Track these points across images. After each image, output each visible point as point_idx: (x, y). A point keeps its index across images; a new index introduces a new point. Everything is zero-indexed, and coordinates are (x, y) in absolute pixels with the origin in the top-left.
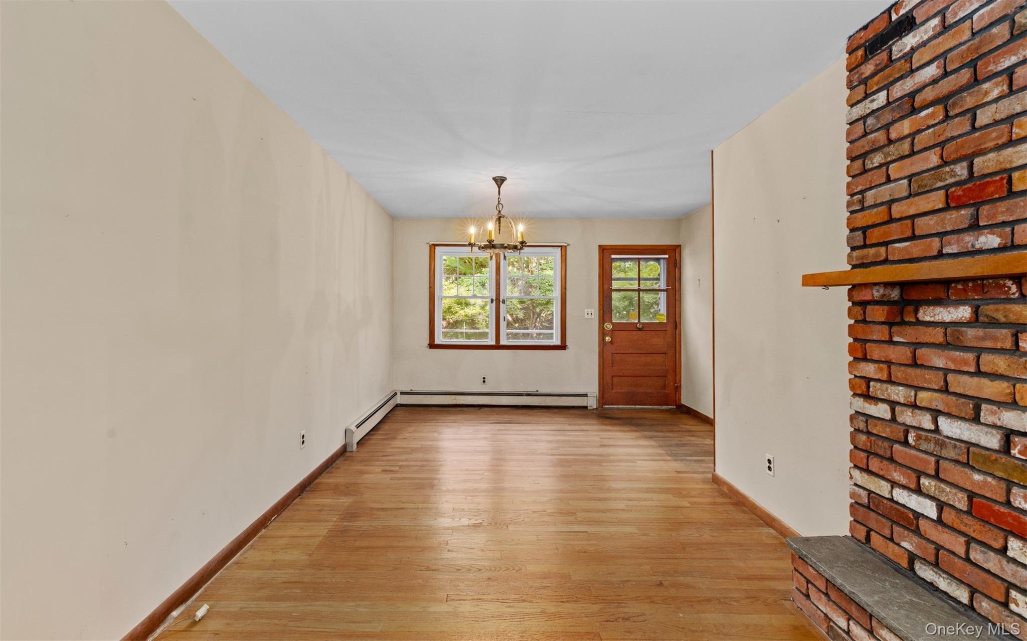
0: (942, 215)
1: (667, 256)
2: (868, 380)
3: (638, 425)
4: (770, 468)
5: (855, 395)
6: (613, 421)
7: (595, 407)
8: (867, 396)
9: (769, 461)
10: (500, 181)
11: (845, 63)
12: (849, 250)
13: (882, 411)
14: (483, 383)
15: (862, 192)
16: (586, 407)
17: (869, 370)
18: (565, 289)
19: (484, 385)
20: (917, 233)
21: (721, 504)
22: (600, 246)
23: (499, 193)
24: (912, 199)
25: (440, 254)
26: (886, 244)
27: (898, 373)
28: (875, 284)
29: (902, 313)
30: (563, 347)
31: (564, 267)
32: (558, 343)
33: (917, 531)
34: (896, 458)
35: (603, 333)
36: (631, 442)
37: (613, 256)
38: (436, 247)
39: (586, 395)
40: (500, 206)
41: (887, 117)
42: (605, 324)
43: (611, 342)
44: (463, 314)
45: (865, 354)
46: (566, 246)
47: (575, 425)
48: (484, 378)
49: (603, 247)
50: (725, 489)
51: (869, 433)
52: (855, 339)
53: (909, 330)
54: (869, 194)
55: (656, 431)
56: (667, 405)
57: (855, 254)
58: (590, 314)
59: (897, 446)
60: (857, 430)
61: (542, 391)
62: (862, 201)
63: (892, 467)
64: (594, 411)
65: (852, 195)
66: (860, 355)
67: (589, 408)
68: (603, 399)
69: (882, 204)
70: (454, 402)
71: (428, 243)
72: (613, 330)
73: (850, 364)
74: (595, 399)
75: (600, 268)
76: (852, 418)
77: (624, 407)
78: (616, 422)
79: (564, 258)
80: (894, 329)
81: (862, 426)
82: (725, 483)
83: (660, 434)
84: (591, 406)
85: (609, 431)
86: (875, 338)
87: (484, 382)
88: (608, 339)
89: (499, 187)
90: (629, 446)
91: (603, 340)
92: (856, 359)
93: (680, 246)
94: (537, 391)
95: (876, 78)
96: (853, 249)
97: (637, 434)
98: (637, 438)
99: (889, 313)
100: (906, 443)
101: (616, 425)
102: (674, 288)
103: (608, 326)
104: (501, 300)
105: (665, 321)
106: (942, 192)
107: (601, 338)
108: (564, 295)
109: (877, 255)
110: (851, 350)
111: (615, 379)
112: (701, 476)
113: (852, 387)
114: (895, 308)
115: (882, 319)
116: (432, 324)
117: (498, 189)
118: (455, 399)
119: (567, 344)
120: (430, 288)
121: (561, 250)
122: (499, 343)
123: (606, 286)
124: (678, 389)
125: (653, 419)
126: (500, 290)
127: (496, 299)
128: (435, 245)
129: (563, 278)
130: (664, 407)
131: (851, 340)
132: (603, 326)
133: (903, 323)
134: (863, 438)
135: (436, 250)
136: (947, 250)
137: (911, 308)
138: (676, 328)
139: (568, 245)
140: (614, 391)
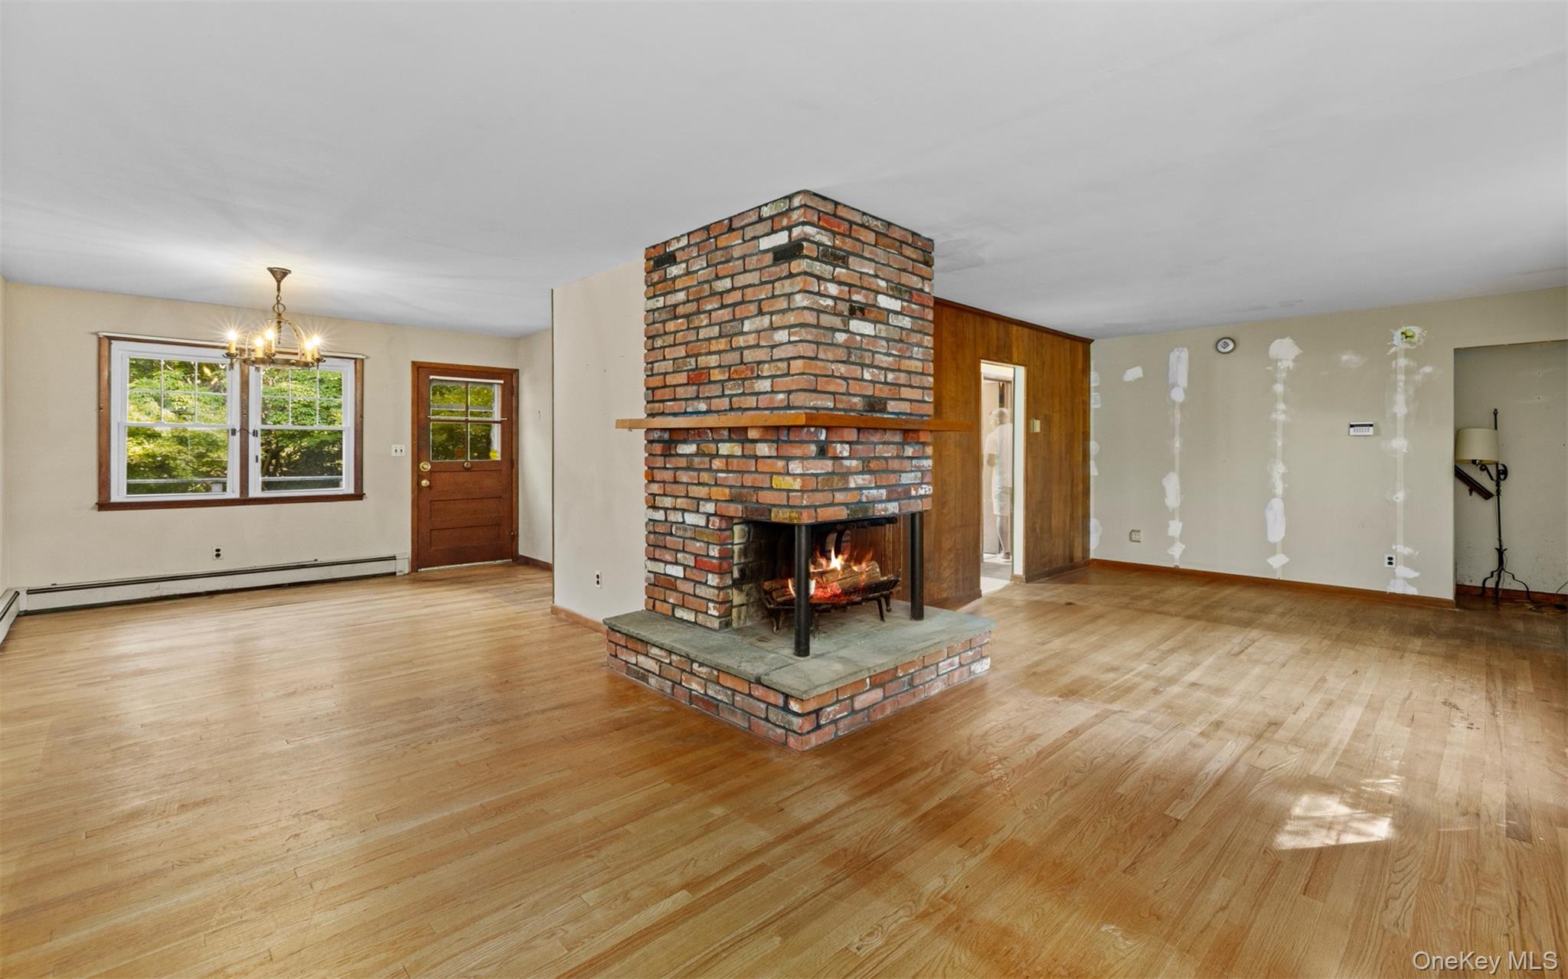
0: (686, 387)
1: (502, 382)
2: (654, 495)
3: (466, 582)
4: (598, 582)
5: (649, 507)
6: (435, 583)
7: (407, 572)
8: (654, 507)
9: (598, 577)
10: (280, 274)
11: (644, 266)
12: (645, 403)
13: (660, 515)
14: (215, 557)
15: (652, 363)
16: (394, 574)
17: (655, 488)
18: (362, 417)
19: (218, 561)
20: (677, 397)
21: (559, 626)
22: (414, 363)
23: (279, 290)
24: (674, 375)
25: (120, 352)
26: (663, 401)
27: (669, 488)
28: (655, 429)
29: (670, 449)
30: (358, 496)
31: (359, 386)
32: (351, 491)
33: (676, 590)
34: (668, 545)
35: (418, 475)
36: (465, 598)
37: (431, 377)
38: (113, 341)
39: (394, 558)
40: (280, 306)
41: (664, 316)
42: (421, 465)
43: (430, 487)
44: (141, 452)
45: (653, 478)
46: (363, 360)
47: (384, 593)
48: (218, 550)
49: (418, 365)
50: (563, 616)
51: (655, 533)
52: (649, 468)
53: (673, 460)
54: (656, 365)
55: (492, 585)
56: (502, 559)
57: (649, 405)
58: (399, 451)
59: (668, 538)
60: (649, 532)
61: (322, 559)
62: (652, 369)
63: (665, 551)
64: (407, 577)
65: (648, 363)
66: (650, 479)
67: (398, 574)
68: (418, 560)
69: (661, 374)
70: (157, 594)
71: (96, 334)
72: (431, 471)
73: (646, 485)
74: (407, 561)
75: (413, 392)
76: (647, 524)
77: (447, 567)
78: (439, 583)
79: (359, 375)
80: (667, 459)
81: (651, 529)
82: (563, 610)
83: (494, 587)
84: (401, 571)
85: (431, 592)
86: (658, 465)
87: (218, 555)
88: (425, 483)
89: (279, 282)
90: (461, 602)
91: (419, 484)
92: (649, 482)
93: (518, 370)
94: (316, 560)
95: (660, 286)
96: (648, 402)
97: (468, 590)
98: (468, 594)
99: (663, 448)
100: (671, 534)
101: (439, 586)
102: (510, 419)
103: (425, 466)
104: (251, 431)
105: (499, 459)
106: (686, 373)
107: (416, 483)
108: (359, 426)
109: (659, 408)
110: (646, 476)
111: (435, 533)
112: (542, 612)
113: (647, 502)
114: (667, 445)
115: (659, 453)
116: (104, 469)
117: (276, 284)
118: (158, 589)
119: (364, 492)
120: (100, 408)
121: (355, 363)
122: (248, 494)
123: (422, 416)
124: (514, 538)
125: (486, 575)
126: (248, 416)
127: (241, 430)
128: (110, 338)
129: (359, 403)
130: (498, 562)
131: (646, 468)
132: (418, 467)
133: (671, 455)
134: (652, 536)
135: (112, 346)
136: (688, 410)
137: (673, 445)
138: (512, 468)
139: (367, 358)
140: (433, 548)
